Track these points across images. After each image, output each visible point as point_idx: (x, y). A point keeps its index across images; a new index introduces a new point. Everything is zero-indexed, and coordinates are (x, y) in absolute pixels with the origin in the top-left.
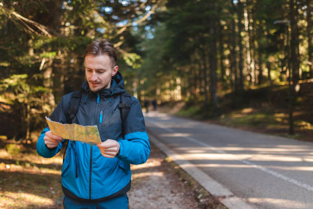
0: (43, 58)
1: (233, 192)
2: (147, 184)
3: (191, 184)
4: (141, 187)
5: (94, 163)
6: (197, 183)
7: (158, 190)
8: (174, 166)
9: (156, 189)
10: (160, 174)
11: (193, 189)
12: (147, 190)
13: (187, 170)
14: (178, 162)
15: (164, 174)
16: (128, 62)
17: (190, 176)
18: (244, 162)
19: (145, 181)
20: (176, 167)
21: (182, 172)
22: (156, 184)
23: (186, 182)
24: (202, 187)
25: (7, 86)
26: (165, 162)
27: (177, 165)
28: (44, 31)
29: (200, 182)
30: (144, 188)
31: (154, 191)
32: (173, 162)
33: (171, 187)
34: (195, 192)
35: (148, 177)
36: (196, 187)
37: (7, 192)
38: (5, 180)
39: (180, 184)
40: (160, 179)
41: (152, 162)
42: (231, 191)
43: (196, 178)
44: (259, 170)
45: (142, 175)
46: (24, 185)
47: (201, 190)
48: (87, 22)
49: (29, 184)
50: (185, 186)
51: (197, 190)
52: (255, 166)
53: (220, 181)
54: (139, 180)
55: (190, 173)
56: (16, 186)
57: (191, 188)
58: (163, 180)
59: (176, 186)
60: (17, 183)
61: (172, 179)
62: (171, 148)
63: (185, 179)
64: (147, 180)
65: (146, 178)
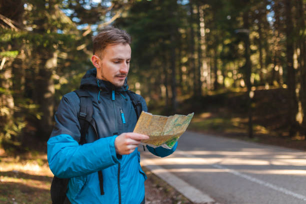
0: (3, 57)
1: (214, 199)
3: (168, 190)
6: (174, 189)
8: (146, 172)
11: (170, 196)
13: (160, 176)
14: (149, 168)
17: (165, 182)
18: (216, 166)
20: (148, 173)
21: (155, 178)
23: (161, 189)
24: (180, 194)
27: (149, 170)
28: (10, 24)
34: (172, 199)
36: (173, 193)
39: (154, 191)
42: (211, 197)
43: (171, 183)
44: (232, 174)
47: (180, 197)
48: (54, 21)
50: (161, 192)
51: (175, 197)
52: (227, 170)
53: (197, 186)
55: (164, 178)
57: (167, 196)
59: (151, 193)
61: (146, 185)
63: (160, 185)
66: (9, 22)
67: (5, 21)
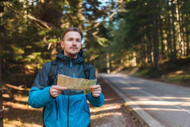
0: (50, 42)
2: (111, 120)
3: (139, 121)
4: (107, 122)
5: (71, 109)
6: (143, 121)
7: (117, 125)
8: (129, 109)
9: (116, 124)
10: (120, 114)
11: (140, 125)
12: (110, 124)
13: (137, 112)
15: (123, 114)
16: (100, 43)
17: (139, 116)
18: (176, 107)
19: (110, 118)
20: (130, 110)
21: (134, 113)
22: (116, 120)
23: (136, 120)
24: (147, 124)
25: (30, 59)
26: (123, 106)
27: (131, 108)
29: (145, 120)
30: (109, 123)
31: (115, 125)
32: (128, 106)
33: (126, 123)
35: (112, 115)
36: (142, 123)
37: (26, 123)
38: (26, 115)
39: (132, 121)
40: (120, 117)
41: (115, 105)
43: (142, 117)
44: (187, 113)
45: (108, 114)
46: (36, 119)
47: (146, 126)
49: (39, 119)
50: (136, 122)
51: (143, 126)
52: (184, 110)
53: (159, 120)
54: (106, 117)
55: (139, 113)
56: (32, 120)
57: (139, 124)
58: (122, 118)
59: (130, 122)
60: (32, 118)
61: (127, 117)
62: (128, 96)
63: (136, 118)
64: (111, 118)
65: (111, 117)
66: (45, 24)
67: (43, 24)
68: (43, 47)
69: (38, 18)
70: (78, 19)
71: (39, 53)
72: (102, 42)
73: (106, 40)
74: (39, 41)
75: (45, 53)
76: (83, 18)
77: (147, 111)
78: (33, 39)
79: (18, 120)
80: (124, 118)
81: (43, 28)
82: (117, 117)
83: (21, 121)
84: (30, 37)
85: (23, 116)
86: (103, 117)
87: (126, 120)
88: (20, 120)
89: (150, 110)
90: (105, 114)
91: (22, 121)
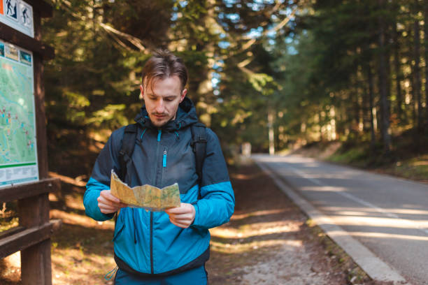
1: (406, 277)
2: (277, 256)
3: (341, 260)
4: (269, 260)
5: (156, 223)
6: (351, 258)
7: (292, 266)
8: (318, 233)
9: (290, 264)
10: (297, 244)
11: (343, 269)
12: (276, 264)
13: (336, 240)
14: (324, 228)
15: (303, 243)
16: (256, 85)
17: (340, 248)
19: (275, 252)
20: (320, 235)
21: (328, 242)
22: (289, 257)
23: (334, 257)
24: (358, 266)
25: (101, 120)
26: (305, 225)
27: (323, 231)
28: (139, 45)
29: (355, 258)
30: (273, 261)
31: (286, 266)
32: (316, 226)
33: (311, 262)
34: (346, 272)
35: (279, 246)
36: (348, 264)
37: (93, 255)
38: (93, 238)
39: (325, 260)
40: (297, 250)
41: (287, 225)
42: (402, 274)
43: (348, 251)
45: (271, 243)
47: (356, 270)
50: (333, 262)
51: (349, 270)
53: (385, 259)
54: (266, 250)
55: (339, 243)
56: (106, 248)
57: (341, 267)
58: (302, 253)
59: (320, 262)
60: (107, 244)
61: (314, 250)
62: (317, 206)
63: (333, 252)
64: (278, 250)
65: (277, 248)
66: (137, 43)
67: (133, 42)
68: (128, 94)
69: (123, 28)
70: (207, 31)
71: (121, 107)
72: (259, 83)
73: (270, 79)
74: (120, 80)
75: (133, 107)
76: (217, 29)
77: (359, 239)
78: (108, 75)
79: (78, 249)
80: (306, 252)
81: (132, 52)
82: (291, 249)
83: (83, 250)
84: (102, 70)
85: (88, 241)
86: (259, 250)
87: (311, 256)
88: (81, 248)
89: (365, 238)
90: (263, 243)
91: (86, 250)
